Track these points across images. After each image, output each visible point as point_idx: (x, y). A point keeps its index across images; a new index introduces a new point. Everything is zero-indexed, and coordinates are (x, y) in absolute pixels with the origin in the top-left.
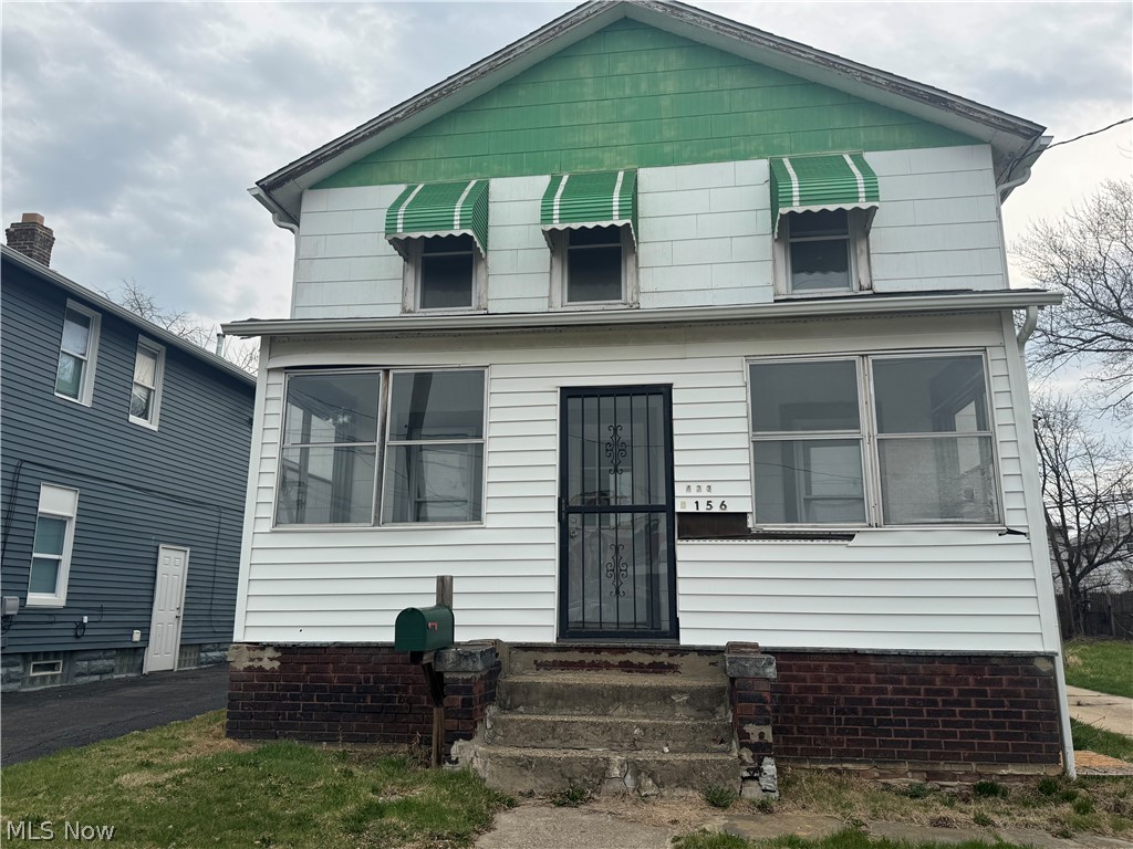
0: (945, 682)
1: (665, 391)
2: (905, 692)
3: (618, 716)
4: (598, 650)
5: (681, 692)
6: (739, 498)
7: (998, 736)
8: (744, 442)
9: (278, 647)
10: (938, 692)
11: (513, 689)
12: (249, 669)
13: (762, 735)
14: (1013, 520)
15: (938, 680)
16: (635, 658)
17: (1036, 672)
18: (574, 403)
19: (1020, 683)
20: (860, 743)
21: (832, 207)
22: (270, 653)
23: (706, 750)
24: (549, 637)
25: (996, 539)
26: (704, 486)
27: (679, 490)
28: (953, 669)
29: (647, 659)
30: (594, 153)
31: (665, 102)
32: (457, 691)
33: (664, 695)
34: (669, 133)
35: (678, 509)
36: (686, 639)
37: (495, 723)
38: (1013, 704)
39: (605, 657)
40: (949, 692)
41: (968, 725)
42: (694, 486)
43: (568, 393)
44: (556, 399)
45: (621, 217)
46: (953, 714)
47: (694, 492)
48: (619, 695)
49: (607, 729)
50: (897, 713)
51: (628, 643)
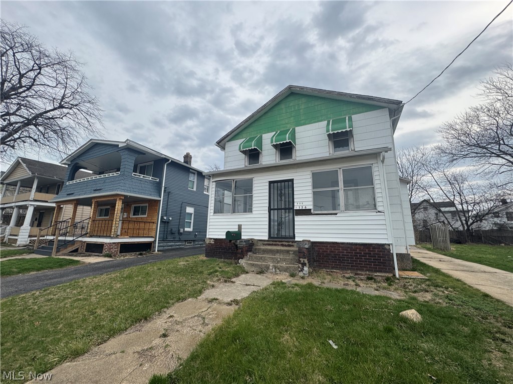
0: (360, 250)
1: (292, 180)
2: (349, 253)
3: (278, 256)
4: (276, 241)
5: (292, 251)
6: (310, 206)
7: (374, 265)
8: (311, 192)
9: (214, 239)
10: (358, 253)
11: (256, 249)
12: (209, 243)
13: (304, 261)
14: (379, 209)
15: (358, 250)
16: (284, 243)
17: (385, 249)
18: (272, 185)
19: (381, 251)
20: (337, 265)
21: (340, 131)
22: (212, 240)
23: (293, 264)
24: (267, 238)
25: (375, 214)
26: (301, 203)
27: (295, 204)
28: (362, 247)
29: (287, 244)
30: (285, 125)
31: (302, 111)
32: (240, 249)
33: (288, 252)
34: (303, 118)
35: (295, 209)
36: (296, 239)
37: (250, 256)
38: (378, 257)
39: (277, 243)
40: (361, 253)
41: (366, 262)
42: (299, 203)
43: (270, 182)
44: (268, 184)
45: (288, 140)
46: (362, 259)
47: (299, 204)
48: (278, 251)
49: (273, 258)
50: (347, 258)
51: (283, 240)
